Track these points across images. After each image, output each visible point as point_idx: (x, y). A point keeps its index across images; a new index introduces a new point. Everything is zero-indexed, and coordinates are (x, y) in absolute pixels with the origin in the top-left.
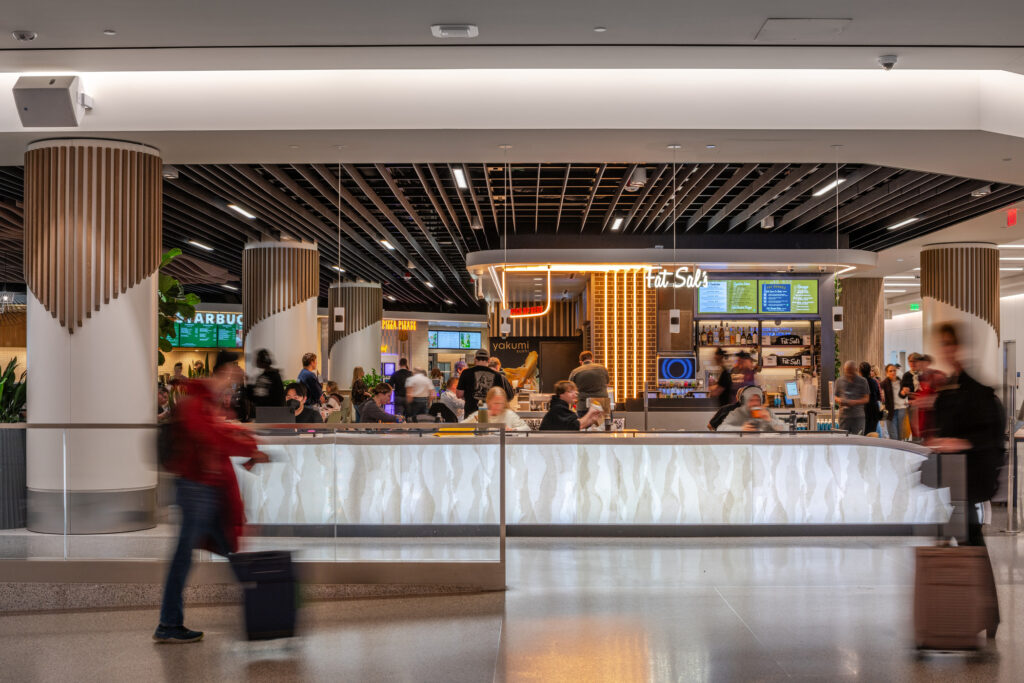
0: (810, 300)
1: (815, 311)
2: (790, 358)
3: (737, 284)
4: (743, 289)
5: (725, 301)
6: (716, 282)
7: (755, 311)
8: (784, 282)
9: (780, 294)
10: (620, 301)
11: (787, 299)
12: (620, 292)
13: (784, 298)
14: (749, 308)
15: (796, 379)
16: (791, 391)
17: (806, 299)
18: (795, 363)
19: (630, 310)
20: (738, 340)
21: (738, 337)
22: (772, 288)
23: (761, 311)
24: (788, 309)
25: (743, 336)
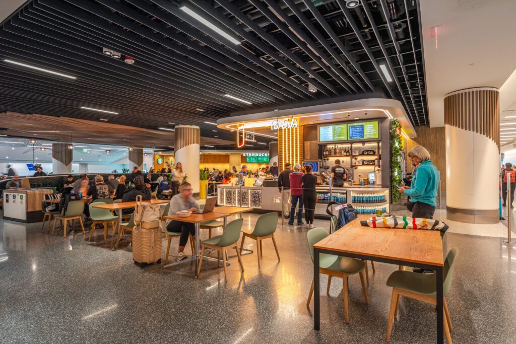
0: (374, 132)
1: (377, 137)
2: (368, 161)
3: (337, 127)
4: (340, 129)
5: (332, 135)
6: (327, 127)
7: (346, 139)
8: (360, 124)
9: (359, 130)
10: (289, 139)
11: (362, 132)
12: (289, 135)
13: (360, 132)
14: (343, 138)
15: (374, 172)
16: (372, 177)
17: (372, 131)
18: (371, 164)
19: (293, 142)
20: (343, 153)
21: (343, 152)
22: (354, 127)
23: (349, 139)
24: (363, 137)
25: (345, 151)
